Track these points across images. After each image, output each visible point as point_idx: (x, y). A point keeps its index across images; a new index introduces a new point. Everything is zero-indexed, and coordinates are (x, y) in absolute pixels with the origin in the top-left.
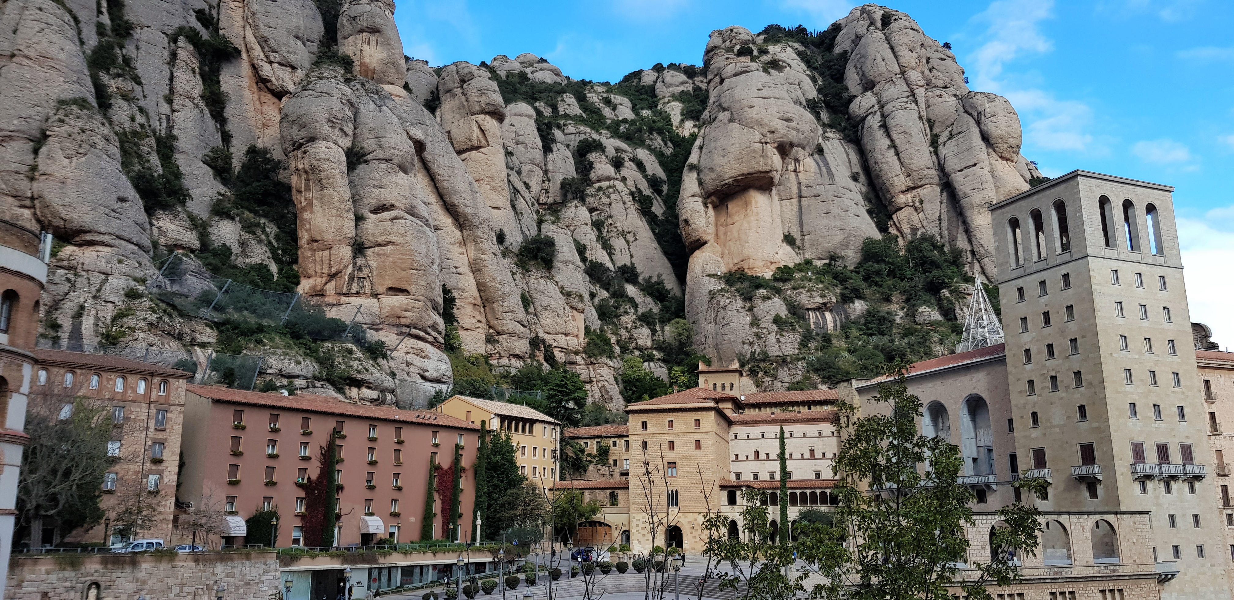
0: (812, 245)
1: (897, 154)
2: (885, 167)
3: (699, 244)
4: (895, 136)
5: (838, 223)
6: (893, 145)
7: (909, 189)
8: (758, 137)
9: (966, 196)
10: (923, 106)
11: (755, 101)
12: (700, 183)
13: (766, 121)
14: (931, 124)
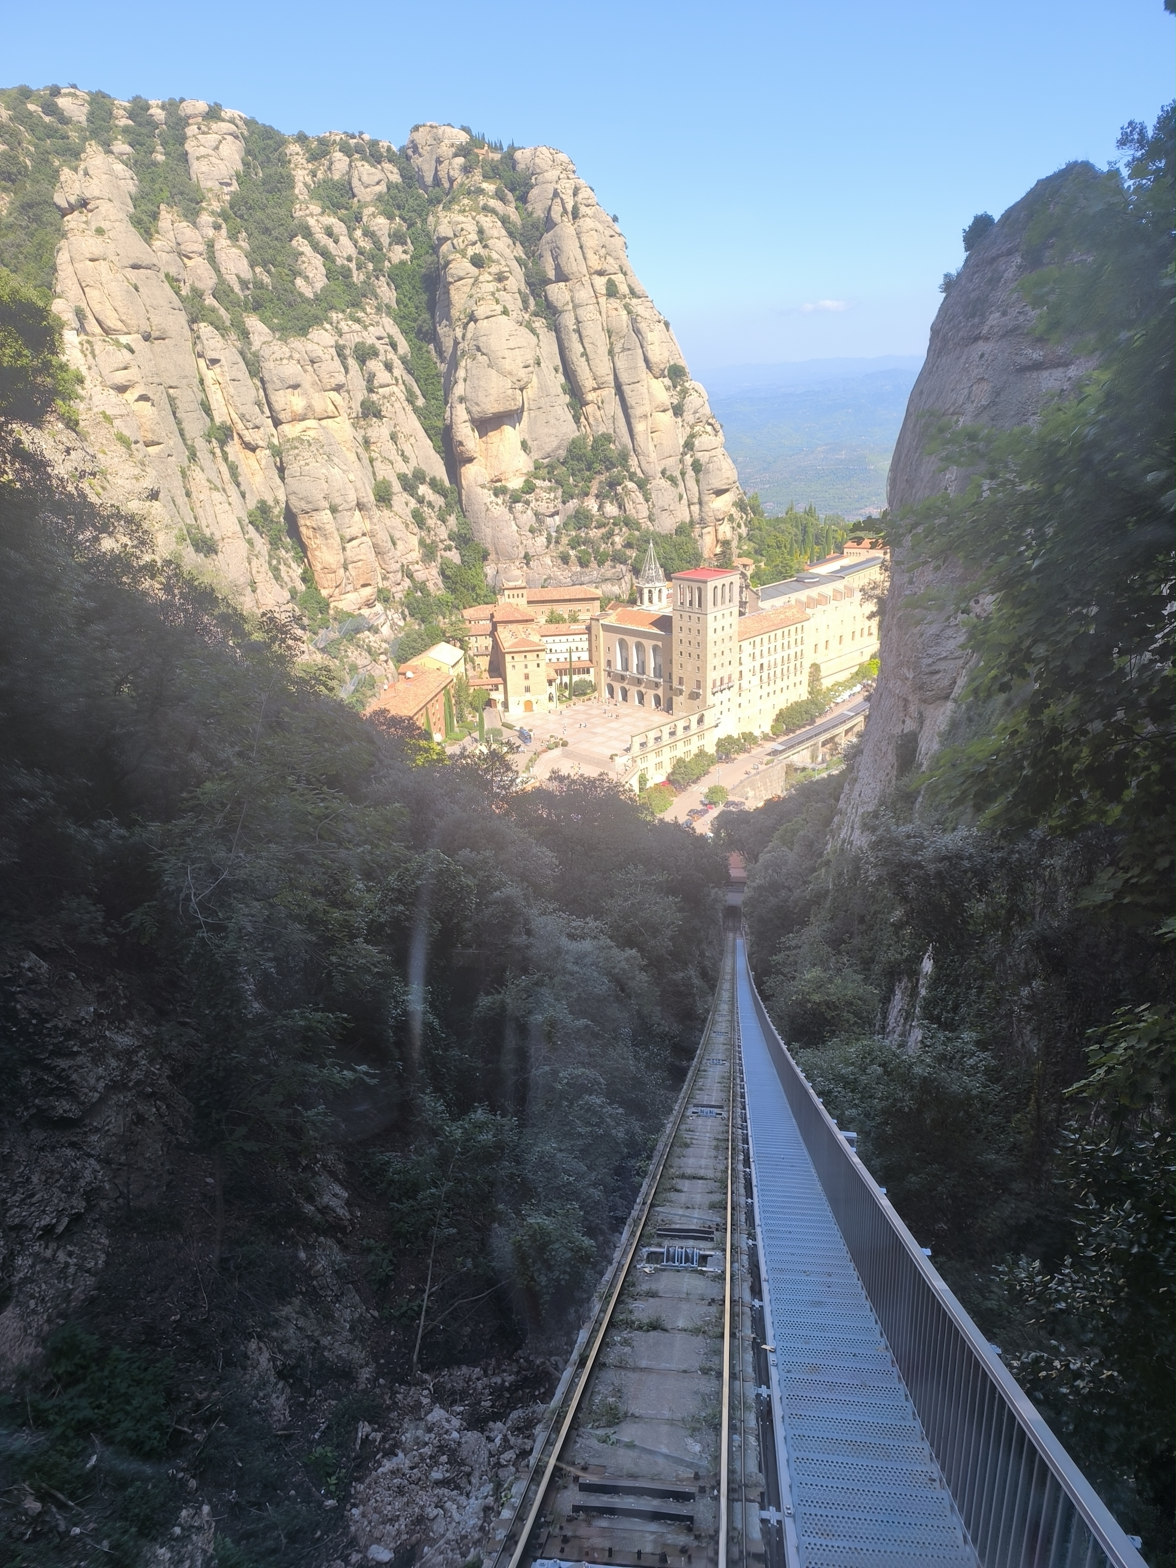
0: (538, 449)
1: (587, 360)
2: (578, 369)
3: (470, 460)
4: (586, 345)
5: (554, 431)
6: (585, 354)
7: (594, 389)
8: (510, 385)
9: (632, 408)
10: (604, 316)
11: (507, 353)
12: (469, 412)
13: (515, 372)
14: (610, 333)
